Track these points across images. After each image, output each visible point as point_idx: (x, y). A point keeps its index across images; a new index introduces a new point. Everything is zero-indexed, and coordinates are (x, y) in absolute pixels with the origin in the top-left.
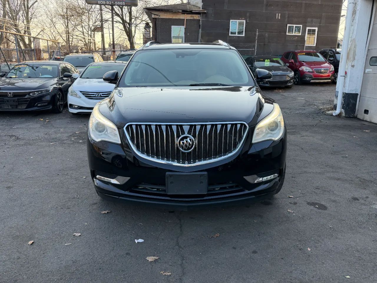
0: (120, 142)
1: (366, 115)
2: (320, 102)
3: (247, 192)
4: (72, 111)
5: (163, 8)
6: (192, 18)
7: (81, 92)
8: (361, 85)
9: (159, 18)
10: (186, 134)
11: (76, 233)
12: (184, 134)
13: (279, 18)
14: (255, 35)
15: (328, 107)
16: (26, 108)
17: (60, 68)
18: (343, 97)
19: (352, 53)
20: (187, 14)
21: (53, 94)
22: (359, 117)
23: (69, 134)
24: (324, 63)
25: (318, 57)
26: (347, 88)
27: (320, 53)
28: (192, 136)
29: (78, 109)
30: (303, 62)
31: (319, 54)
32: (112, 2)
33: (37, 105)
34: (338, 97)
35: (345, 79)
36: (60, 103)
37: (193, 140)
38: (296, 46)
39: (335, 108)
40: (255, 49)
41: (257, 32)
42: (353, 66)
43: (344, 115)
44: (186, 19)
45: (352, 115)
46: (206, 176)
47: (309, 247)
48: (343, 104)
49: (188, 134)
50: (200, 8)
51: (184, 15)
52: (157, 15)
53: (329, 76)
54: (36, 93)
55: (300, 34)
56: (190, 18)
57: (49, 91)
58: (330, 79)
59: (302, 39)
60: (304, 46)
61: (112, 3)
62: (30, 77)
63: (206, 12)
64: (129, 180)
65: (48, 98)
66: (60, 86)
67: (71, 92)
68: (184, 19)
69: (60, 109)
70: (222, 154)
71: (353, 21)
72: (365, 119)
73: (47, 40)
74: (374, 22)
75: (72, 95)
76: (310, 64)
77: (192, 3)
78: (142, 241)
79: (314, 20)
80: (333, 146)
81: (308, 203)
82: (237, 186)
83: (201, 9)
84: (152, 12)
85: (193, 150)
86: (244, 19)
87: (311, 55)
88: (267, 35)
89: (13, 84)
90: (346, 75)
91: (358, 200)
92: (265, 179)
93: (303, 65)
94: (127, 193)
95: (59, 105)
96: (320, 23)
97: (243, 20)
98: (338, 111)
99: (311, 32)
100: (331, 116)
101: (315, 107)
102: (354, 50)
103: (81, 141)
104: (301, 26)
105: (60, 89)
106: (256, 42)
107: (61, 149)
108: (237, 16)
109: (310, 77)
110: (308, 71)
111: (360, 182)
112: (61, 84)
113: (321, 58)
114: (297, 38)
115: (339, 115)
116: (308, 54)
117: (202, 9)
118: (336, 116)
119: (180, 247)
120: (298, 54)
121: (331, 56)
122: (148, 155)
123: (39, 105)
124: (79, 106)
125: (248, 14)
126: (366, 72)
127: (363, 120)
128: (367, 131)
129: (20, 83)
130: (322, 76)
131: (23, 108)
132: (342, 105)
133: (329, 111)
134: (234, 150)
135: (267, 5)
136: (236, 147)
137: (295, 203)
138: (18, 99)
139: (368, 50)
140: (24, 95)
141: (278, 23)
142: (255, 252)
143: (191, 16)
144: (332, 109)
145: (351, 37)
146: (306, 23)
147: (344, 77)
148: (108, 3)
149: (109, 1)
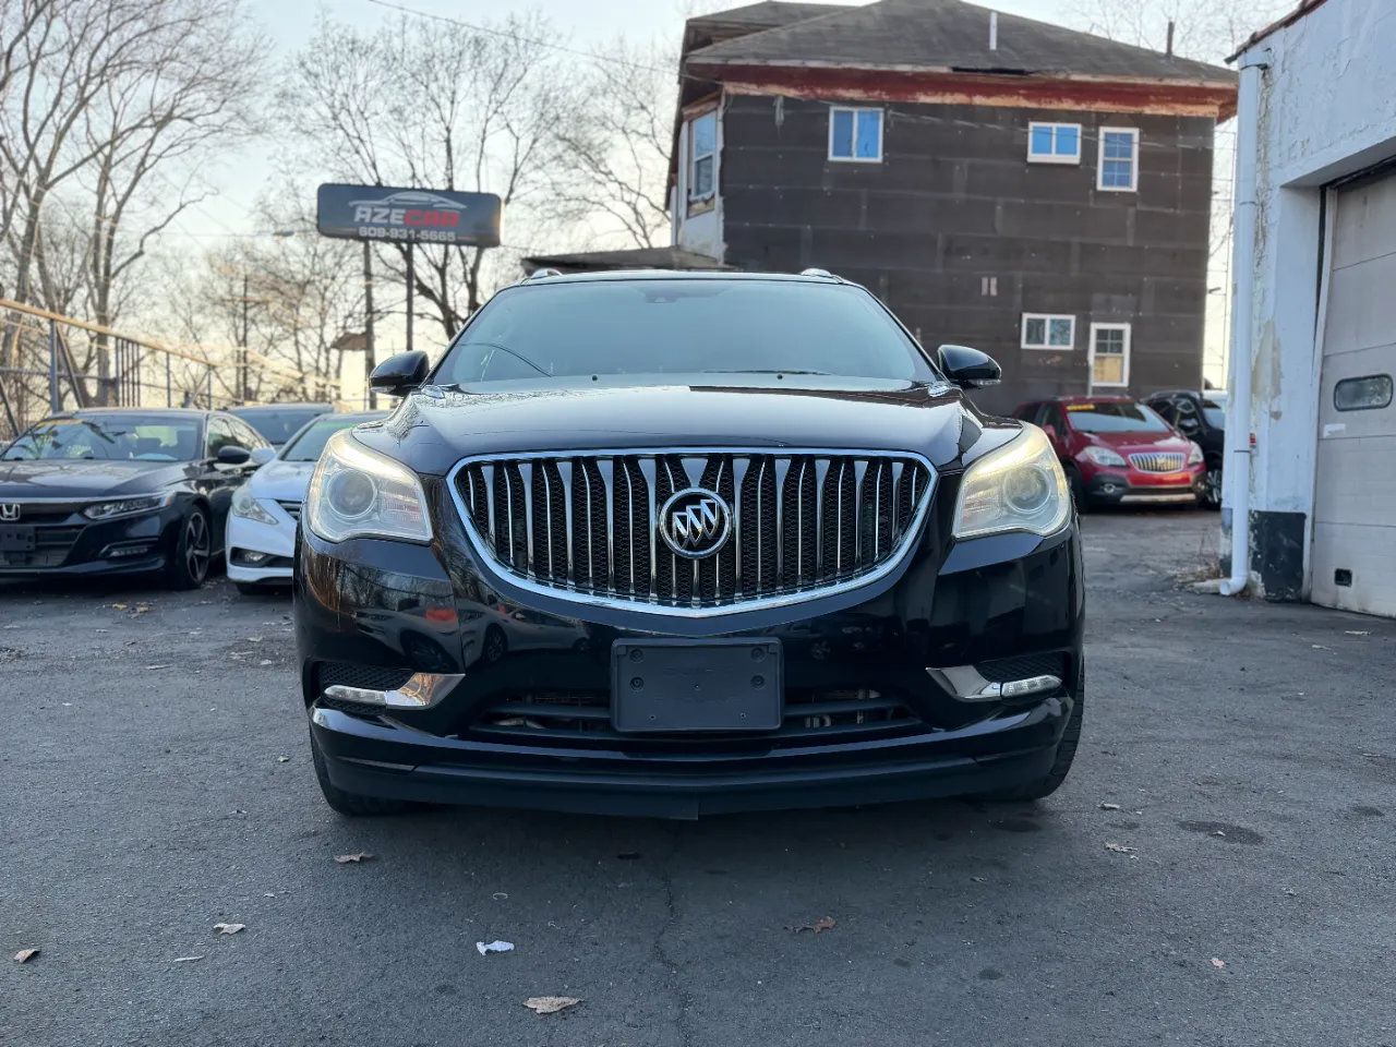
0: (428, 535)
1: (1342, 589)
2: (1165, 558)
3: (941, 735)
4: (237, 573)
7: (280, 502)
8: (1312, 482)
10: (695, 489)
11: (226, 922)
12: (687, 484)
13: (994, 292)
15: (1199, 569)
16: (65, 564)
17: (206, 437)
18: (1253, 528)
19: (1267, 369)
21: (174, 516)
22: (1317, 597)
23: (223, 644)
24: (1166, 436)
25: (1141, 417)
26: (1262, 494)
27: (1148, 405)
28: (720, 494)
29: (263, 566)
30: (1090, 432)
31: (1143, 409)
32: (408, 230)
33: (108, 552)
34: (1231, 527)
35: (1251, 461)
36: (197, 552)
37: (720, 508)
38: (1059, 383)
39: (1225, 568)
42: (1276, 415)
43: (1260, 591)
45: (1291, 593)
46: (775, 653)
47: (1216, 955)
48: (1255, 554)
49: (703, 484)
50: (715, 259)
53: (1186, 480)
54: (107, 507)
55: (1070, 347)
57: (159, 501)
58: (1189, 490)
59: (1076, 364)
60: (1086, 385)
61: (409, 236)
62: (91, 458)
64: (462, 684)
65: (153, 527)
66: (203, 491)
67: (243, 506)
69: (195, 575)
70: (839, 574)
71: (1258, 264)
72: (1340, 605)
73: (168, 353)
74: (1332, 263)
75: (244, 516)
76: (1113, 439)
77: (688, 247)
78: (511, 946)
79: (1115, 298)
80: (1243, 669)
81: (1183, 825)
82: (900, 714)
83: (720, 263)
85: (722, 551)
87: (1117, 413)
89: (24, 478)
90: (1253, 447)
91: (1378, 814)
92: (1010, 688)
93: (1088, 443)
94: (449, 742)
95: (192, 561)
96: (1137, 309)
98: (1237, 580)
100: (1215, 598)
101: (1151, 572)
102: (1273, 359)
103: (266, 662)
104: (1072, 318)
105: (200, 502)
107: (187, 682)
109: (1117, 485)
110: (1108, 462)
111: (1370, 765)
112: (209, 484)
113: (1154, 421)
114: (1058, 359)
115: (1244, 594)
116: (1105, 408)
117: (726, 263)
118: (1233, 596)
119: (670, 964)
120: (1069, 409)
121: (1184, 417)
122: (541, 577)
123: (115, 553)
124: (267, 555)
125: (883, 281)
126: (1326, 434)
127: (1334, 609)
128: (1357, 633)
129: (52, 475)
130: (1161, 481)
131: (51, 562)
132: (1249, 556)
133: (1203, 581)
134: (884, 559)
135: (948, 252)
136: (890, 551)
137: (1132, 826)
138: (37, 529)
139: (1325, 359)
140: (62, 513)
141: (992, 309)
142: (989, 975)
144: (1216, 575)
145: (1257, 315)
146: (1089, 309)
147: (1247, 455)
148: (394, 233)
149: (398, 227)
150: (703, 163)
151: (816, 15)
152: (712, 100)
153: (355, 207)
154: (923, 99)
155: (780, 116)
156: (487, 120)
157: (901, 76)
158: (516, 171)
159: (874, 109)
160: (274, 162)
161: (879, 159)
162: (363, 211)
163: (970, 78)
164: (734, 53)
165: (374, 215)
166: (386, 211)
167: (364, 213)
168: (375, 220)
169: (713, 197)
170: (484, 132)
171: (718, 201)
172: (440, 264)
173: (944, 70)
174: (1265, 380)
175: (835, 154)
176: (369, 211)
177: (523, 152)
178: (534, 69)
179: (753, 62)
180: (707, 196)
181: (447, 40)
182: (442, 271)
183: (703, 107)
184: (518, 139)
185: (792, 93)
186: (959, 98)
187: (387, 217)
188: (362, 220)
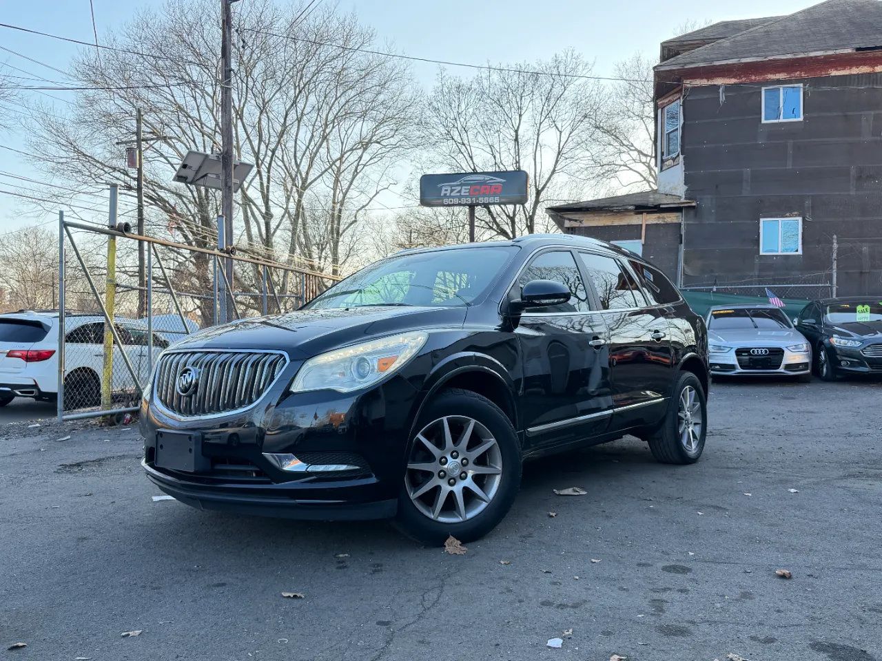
5: (591, 205)
6: (661, 222)
9: (580, 228)
14: (831, 248)
20: (648, 213)
32: (471, 198)
40: (831, 282)
41: (835, 241)
44: (646, 225)
50: (680, 197)
51: (640, 216)
52: (576, 221)
56: (655, 222)
61: (472, 201)
63: (694, 204)
68: (641, 225)
77: (662, 190)
81: (815, 645)
83: (683, 200)
84: (565, 216)
86: (799, 216)
88: (865, 249)
97: (796, 216)
106: (835, 266)
108: (781, 209)
117: (686, 198)
125: (808, 203)
135: (859, 178)
137: (769, 641)
143: (659, 218)
148: (464, 201)
149: (466, 197)
150: (671, 135)
151: (754, 26)
152: (676, 93)
153: (441, 188)
154: (834, 73)
155: (722, 98)
156: (541, 123)
157: (816, 60)
158: (559, 153)
159: (796, 85)
160: (414, 163)
161: (801, 119)
162: (446, 189)
163: (870, 54)
164: (689, 60)
165: (452, 191)
166: (459, 188)
167: (446, 190)
168: (452, 194)
169: (678, 155)
170: (539, 130)
171: (681, 157)
172: (511, 215)
173: (849, 51)
175: (766, 119)
176: (449, 189)
177: (563, 140)
178: (571, 87)
179: (702, 65)
180: (674, 155)
181: (516, 78)
182: (512, 220)
183: (670, 98)
184: (561, 132)
185: (733, 81)
186: (865, 69)
187: (460, 192)
188: (445, 195)
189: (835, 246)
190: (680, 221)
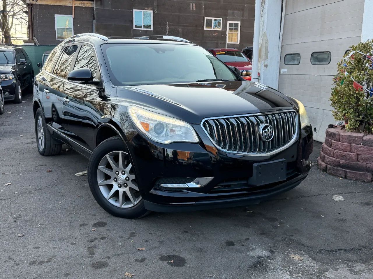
6: (82, 6)
9: (36, 4)
13: (194, 9)
14: (166, 28)
19: (264, 50)
27: (244, 52)
35: (258, 81)
38: (217, 43)
41: (168, 25)
42: (266, 66)
44: (75, 7)
51: (71, 1)
55: (221, 30)
56: (79, 6)
59: (223, 34)
60: (225, 43)
68: (72, 6)
71: (262, 12)
74: (285, 13)
79: (236, 12)
81: (162, 258)
86: (152, 10)
88: (180, 29)
90: (259, 77)
96: (243, 16)
97: (150, 10)
99: (234, 27)
102: (266, 47)
104: (221, 19)
108: (143, 6)
113: (244, 58)
114: (216, 34)
116: (229, 53)
120: (217, 53)
125: (155, 3)
126: (281, 73)
139: (282, 46)
141: (194, 15)
143: (82, 3)
145: (262, 30)
146: (227, 16)
147: (257, 79)
174: (263, 54)
189: (168, 28)
190: (93, 7)
